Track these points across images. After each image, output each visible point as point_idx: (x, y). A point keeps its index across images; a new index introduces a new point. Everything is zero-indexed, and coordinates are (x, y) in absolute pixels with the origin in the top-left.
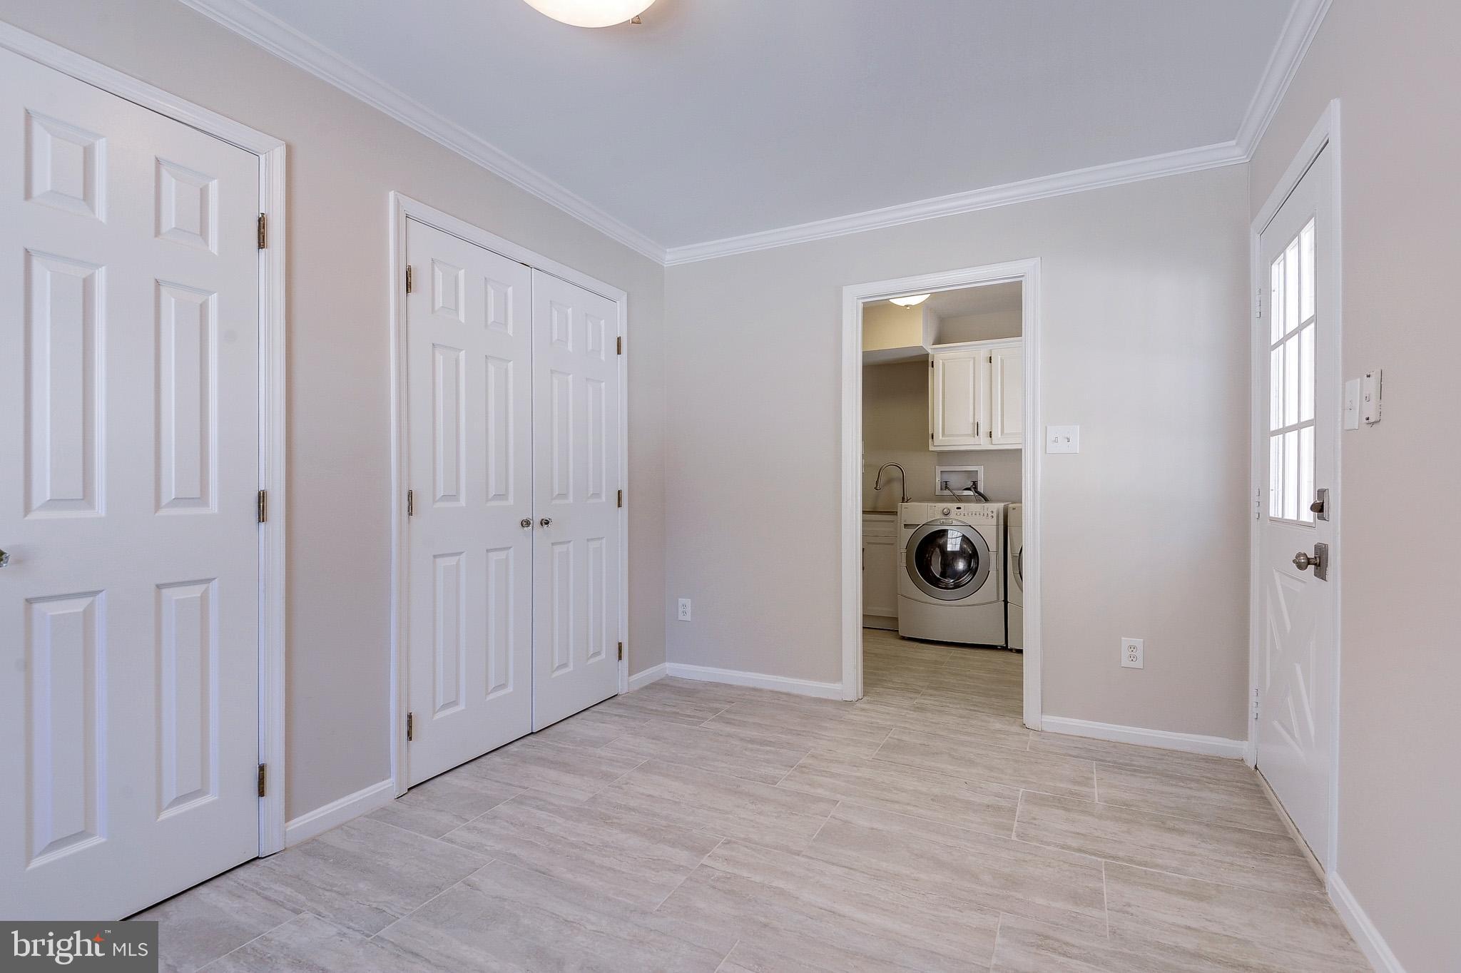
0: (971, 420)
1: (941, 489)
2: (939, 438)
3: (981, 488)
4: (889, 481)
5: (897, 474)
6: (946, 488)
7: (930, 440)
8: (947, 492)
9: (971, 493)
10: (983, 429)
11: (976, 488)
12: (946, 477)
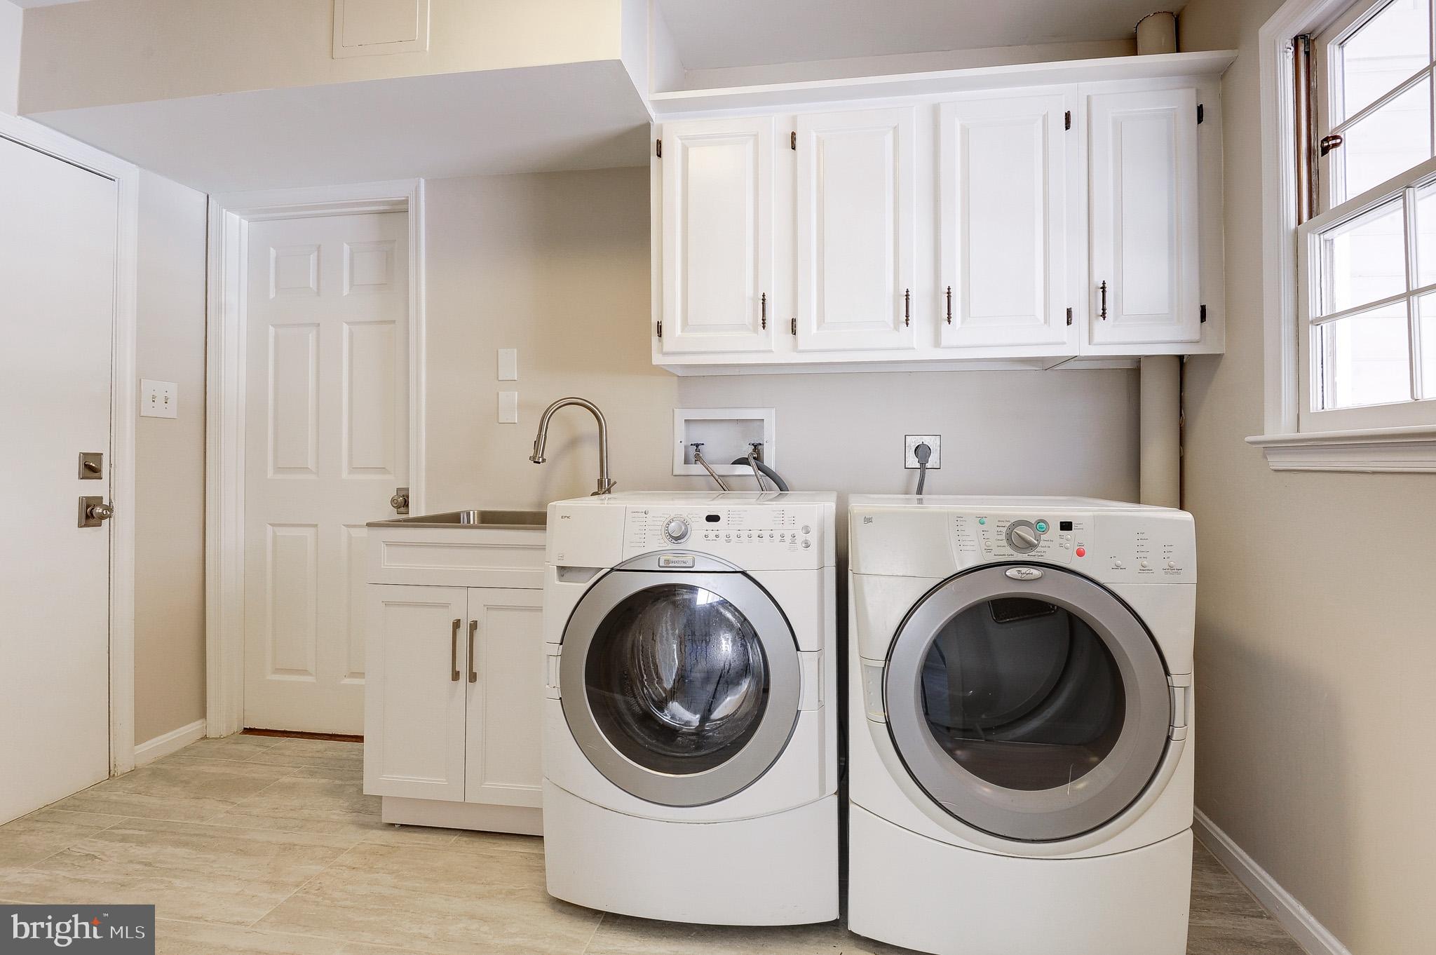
0: (749, 291)
1: (687, 462)
2: (673, 329)
3: (770, 461)
4: (573, 443)
5: (587, 423)
6: (698, 458)
7: (655, 337)
8: (697, 469)
9: (747, 470)
10: (777, 316)
11: (758, 458)
12: (698, 435)
